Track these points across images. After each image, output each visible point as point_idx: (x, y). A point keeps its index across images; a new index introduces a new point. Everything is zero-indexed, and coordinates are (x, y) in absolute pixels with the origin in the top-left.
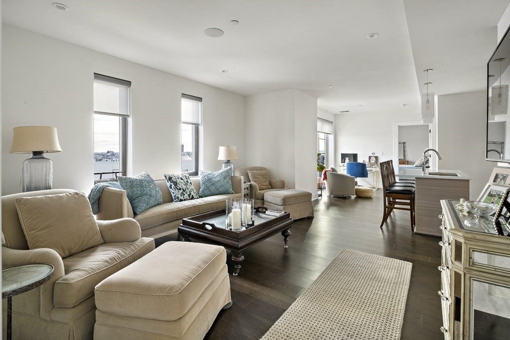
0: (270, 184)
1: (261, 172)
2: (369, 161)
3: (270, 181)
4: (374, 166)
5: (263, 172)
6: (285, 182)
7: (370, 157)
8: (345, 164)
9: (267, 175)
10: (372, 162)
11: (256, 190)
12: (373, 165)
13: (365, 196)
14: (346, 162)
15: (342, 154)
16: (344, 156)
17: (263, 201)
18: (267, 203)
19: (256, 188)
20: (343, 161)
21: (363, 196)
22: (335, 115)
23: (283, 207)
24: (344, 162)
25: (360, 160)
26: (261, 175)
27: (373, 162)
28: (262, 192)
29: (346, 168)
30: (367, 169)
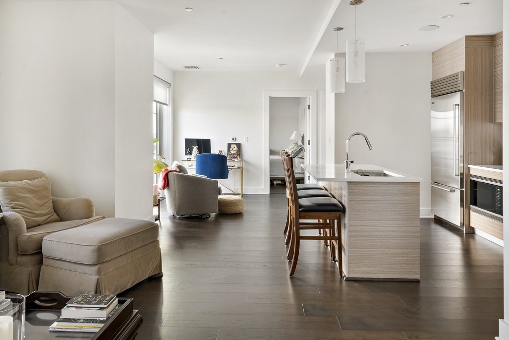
0: (56, 208)
1: (30, 182)
2: (229, 150)
3: (53, 202)
4: (236, 160)
5: (37, 182)
6: (94, 203)
7: (229, 145)
8: (193, 157)
9: (46, 189)
10: (232, 152)
11: (20, 231)
12: (234, 158)
13: (233, 212)
14: (193, 152)
15: (186, 140)
16: (189, 143)
17: (37, 257)
18: (51, 262)
19: (17, 225)
20: (189, 152)
21: (229, 212)
22: (175, 73)
23: (96, 268)
24: (191, 154)
25: (214, 150)
26: (31, 191)
27: (235, 152)
28: (36, 233)
29: (194, 163)
30: (229, 164)
